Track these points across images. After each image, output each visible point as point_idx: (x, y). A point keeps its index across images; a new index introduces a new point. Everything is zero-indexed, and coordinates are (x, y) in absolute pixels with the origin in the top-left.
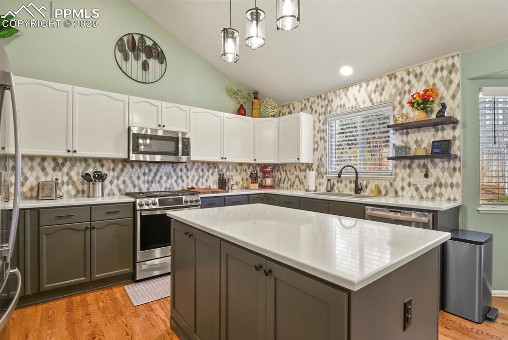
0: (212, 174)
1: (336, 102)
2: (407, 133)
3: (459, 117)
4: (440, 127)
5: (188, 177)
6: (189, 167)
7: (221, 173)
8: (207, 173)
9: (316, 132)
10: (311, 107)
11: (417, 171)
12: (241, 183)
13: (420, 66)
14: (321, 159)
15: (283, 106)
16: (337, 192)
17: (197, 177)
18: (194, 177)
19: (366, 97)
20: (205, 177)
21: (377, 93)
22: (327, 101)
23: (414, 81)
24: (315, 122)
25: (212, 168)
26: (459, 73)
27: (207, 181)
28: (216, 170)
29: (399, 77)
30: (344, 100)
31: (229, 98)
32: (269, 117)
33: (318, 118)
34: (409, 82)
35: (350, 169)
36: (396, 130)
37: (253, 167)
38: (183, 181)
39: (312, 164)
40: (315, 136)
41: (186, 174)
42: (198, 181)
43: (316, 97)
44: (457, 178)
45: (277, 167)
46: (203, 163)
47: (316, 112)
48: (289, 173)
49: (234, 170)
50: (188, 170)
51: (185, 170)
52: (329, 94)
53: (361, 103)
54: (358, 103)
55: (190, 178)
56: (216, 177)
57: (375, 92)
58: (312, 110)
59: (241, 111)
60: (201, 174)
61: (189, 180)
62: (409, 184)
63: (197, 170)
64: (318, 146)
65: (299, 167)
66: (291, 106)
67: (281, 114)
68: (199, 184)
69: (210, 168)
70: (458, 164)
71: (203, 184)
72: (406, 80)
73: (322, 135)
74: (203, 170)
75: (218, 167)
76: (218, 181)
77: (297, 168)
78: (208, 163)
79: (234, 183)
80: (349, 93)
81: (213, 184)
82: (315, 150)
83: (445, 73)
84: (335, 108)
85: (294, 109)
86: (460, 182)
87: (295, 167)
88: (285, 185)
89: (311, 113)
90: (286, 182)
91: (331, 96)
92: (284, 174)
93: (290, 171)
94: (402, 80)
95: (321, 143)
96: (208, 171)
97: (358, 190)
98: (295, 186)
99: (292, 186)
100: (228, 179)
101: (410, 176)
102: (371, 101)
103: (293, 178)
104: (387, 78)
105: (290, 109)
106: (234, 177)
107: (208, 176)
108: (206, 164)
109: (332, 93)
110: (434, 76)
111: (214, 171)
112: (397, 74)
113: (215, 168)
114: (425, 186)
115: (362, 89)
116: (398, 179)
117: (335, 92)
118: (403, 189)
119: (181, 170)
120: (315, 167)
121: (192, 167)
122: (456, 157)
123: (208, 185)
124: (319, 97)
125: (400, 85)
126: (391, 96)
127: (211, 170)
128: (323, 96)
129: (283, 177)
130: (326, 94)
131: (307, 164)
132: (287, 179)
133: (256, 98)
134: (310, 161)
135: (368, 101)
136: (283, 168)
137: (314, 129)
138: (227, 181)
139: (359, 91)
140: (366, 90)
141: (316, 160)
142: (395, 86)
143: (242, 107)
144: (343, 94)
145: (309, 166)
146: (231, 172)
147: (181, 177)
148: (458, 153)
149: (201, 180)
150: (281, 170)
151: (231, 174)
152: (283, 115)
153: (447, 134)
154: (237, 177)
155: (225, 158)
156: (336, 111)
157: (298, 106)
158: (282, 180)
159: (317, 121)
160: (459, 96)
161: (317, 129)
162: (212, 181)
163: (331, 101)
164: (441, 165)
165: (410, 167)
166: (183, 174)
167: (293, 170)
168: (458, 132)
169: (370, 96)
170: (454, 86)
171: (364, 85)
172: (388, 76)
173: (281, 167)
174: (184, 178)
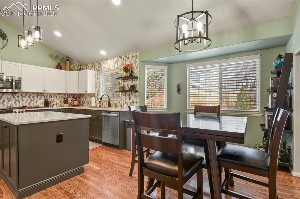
0: (40, 99)
1: (103, 66)
2: (125, 82)
3: (138, 76)
4: (133, 79)
5: (23, 101)
6: (24, 95)
7: (46, 98)
8: (36, 98)
9: (96, 79)
10: (95, 67)
11: (127, 97)
12: (60, 103)
13: (128, 54)
14: (98, 92)
15: (84, 65)
16: (104, 107)
17: (29, 101)
18: (27, 100)
19: (113, 65)
20: (35, 101)
21: (116, 64)
22: (100, 65)
23: (127, 60)
24: (96, 74)
25: (40, 96)
26: (138, 59)
27: (36, 102)
28: (43, 97)
29: (123, 58)
30: (106, 66)
31: (51, 60)
32: (76, 70)
33: (97, 72)
34: (125, 60)
35: (106, 96)
36: (122, 80)
37: (68, 95)
38: (19, 103)
39: (95, 94)
40: (96, 81)
41: (21, 99)
42: (30, 102)
43: (96, 63)
44: (138, 100)
45: (82, 96)
46: (33, 93)
47: (96, 69)
48: (86, 99)
49: (55, 97)
50: (23, 97)
51: (21, 97)
52: (101, 62)
53: (111, 67)
54: (110, 67)
55: (25, 101)
56: (43, 100)
57: (116, 63)
58: (95, 68)
59: (59, 67)
60: (32, 99)
61: (24, 102)
62: (125, 102)
63: (29, 97)
64: (97, 85)
65: (90, 95)
66: (87, 65)
67: (83, 69)
68: (31, 104)
69: (38, 96)
70: (138, 94)
71: (33, 104)
72: (125, 59)
73: (98, 80)
74: (33, 97)
75: (44, 95)
76: (44, 103)
77: (90, 96)
78: (37, 93)
79: (55, 103)
80: (107, 62)
81: (41, 104)
82: (96, 87)
83: (135, 58)
84: (103, 68)
85: (88, 67)
86: (138, 101)
87: (89, 96)
88: (85, 104)
89: (95, 70)
90: (85, 103)
91: (102, 63)
92: (84, 99)
93: (87, 97)
94: (123, 59)
95: (98, 84)
96: (37, 97)
97: (110, 106)
98: (89, 105)
99: (88, 105)
100: (51, 102)
101: (125, 99)
102: (114, 67)
103: (88, 100)
104: (119, 58)
105: (87, 67)
106: (55, 101)
107: (37, 100)
108: (36, 94)
109: (102, 61)
110: (132, 59)
111: (41, 97)
112: (122, 56)
113: (42, 96)
114: (130, 103)
115: (112, 61)
116: (122, 100)
117: (103, 61)
118: (124, 104)
119: (18, 97)
120: (96, 96)
121: (26, 95)
122: (137, 91)
123: (37, 105)
124: (97, 62)
125: (123, 61)
126: (120, 65)
127: (39, 97)
128: (99, 63)
129: (84, 101)
130: (100, 61)
131: (93, 94)
132: (86, 102)
133: (68, 60)
134: (94, 93)
135: (113, 66)
136: (84, 96)
137: (96, 78)
138: (50, 102)
139: (111, 62)
140: (113, 61)
141: (96, 92)
142: (122, 61)
143: (59, 64)
144: (105, 63)
145: (94, 95)
146: (52, 98)
147: (18, 100)
148: (138, 90)
149: (32, 102)
150: (84, 97)
151: (53, 99)
152: (84, 69)
153: (135, 83)
154: (57, 101)
155: (46, 91)
156: (103, 70)
157: (90, 66)
158: (84, 102)
159: (97, 74)
160: (138, 68)
161: (97, 78)
162: (40, 103)
163: (101, 65)
164: (133, 94)
165: (125, 95)
166: (19, 99)
167: (88, 97)
168: (138, 82)
169: (114, 65)
170: (137, 64)
171: (112, 59)
172: (119, 57)
173: (83, 96)
174: (21, 101)
